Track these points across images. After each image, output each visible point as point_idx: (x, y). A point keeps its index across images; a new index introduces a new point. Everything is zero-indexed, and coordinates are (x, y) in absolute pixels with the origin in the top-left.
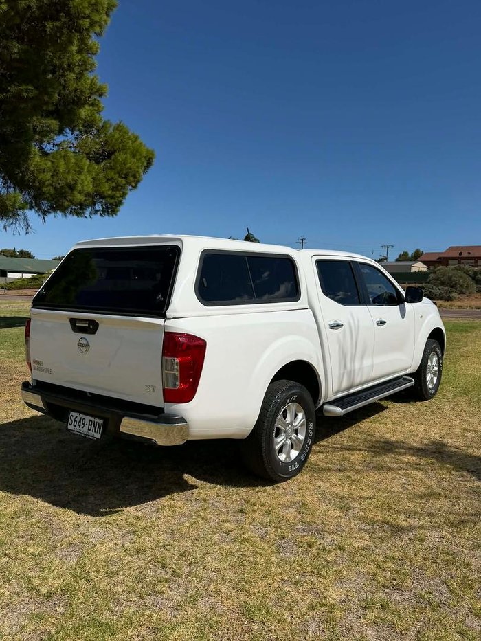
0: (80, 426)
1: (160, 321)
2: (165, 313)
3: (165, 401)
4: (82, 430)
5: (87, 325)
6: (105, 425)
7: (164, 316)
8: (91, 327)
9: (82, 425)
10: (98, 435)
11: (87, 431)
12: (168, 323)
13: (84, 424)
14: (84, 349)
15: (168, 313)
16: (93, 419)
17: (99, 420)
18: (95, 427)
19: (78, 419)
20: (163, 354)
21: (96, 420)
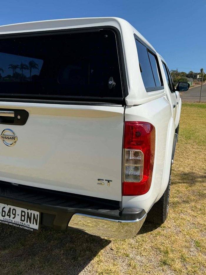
0: (10, 216)
1: (118, 109)
2: (124, 99)
3: (124, 193)
4: (13, 221)
5: (13, 115)
6: (42, 215)
7: (124, 104)
8: (19, 117)
9: (12, 216)
10: (36, 227)
11: (20, 221)
12: (128, 111)
13: (15, 215)
14: (9, 142)
15: (128, 99)
16: (26, 210)
17: (33, 212)
18: (29, 218)
19: (6, 210)
20: (124, 147)
21: (30, 211)
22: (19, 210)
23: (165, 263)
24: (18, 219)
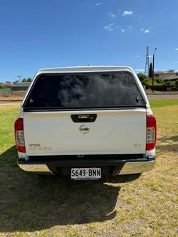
0: (81, 175)
1: (144, 110)
3: (147, 149)
4: (84, 177)
9: (83, 174)
10: (100, 177)
11: (89, 176)
13: (85, 173)
16: (91, 169)
17: (97, 169)
18: (94, 173)
19: (79, 172)
20: (147, 127)
21: (94, 169)
22: (87, 170)
23: (154, 190)
24: (87, 175)
